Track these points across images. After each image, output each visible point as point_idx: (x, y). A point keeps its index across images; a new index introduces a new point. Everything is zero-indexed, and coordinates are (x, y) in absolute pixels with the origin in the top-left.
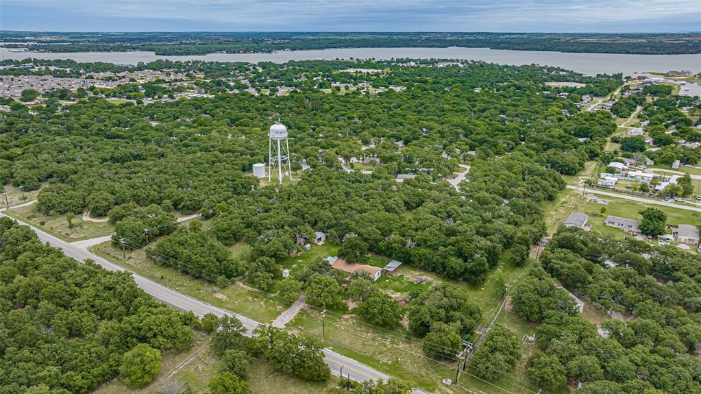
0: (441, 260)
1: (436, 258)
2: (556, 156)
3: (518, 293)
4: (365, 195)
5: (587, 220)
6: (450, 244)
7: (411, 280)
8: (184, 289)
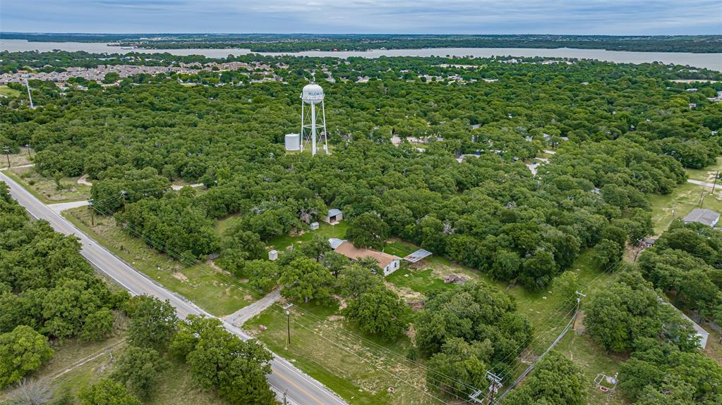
0: (486, 253)
1: (481, 249)
2: (675, 144)
3: (596, 306)
4: (406, 171)
5: (717, 220)
6: (504, 232)
7: (440, 278)
8: (141, 264)
